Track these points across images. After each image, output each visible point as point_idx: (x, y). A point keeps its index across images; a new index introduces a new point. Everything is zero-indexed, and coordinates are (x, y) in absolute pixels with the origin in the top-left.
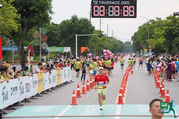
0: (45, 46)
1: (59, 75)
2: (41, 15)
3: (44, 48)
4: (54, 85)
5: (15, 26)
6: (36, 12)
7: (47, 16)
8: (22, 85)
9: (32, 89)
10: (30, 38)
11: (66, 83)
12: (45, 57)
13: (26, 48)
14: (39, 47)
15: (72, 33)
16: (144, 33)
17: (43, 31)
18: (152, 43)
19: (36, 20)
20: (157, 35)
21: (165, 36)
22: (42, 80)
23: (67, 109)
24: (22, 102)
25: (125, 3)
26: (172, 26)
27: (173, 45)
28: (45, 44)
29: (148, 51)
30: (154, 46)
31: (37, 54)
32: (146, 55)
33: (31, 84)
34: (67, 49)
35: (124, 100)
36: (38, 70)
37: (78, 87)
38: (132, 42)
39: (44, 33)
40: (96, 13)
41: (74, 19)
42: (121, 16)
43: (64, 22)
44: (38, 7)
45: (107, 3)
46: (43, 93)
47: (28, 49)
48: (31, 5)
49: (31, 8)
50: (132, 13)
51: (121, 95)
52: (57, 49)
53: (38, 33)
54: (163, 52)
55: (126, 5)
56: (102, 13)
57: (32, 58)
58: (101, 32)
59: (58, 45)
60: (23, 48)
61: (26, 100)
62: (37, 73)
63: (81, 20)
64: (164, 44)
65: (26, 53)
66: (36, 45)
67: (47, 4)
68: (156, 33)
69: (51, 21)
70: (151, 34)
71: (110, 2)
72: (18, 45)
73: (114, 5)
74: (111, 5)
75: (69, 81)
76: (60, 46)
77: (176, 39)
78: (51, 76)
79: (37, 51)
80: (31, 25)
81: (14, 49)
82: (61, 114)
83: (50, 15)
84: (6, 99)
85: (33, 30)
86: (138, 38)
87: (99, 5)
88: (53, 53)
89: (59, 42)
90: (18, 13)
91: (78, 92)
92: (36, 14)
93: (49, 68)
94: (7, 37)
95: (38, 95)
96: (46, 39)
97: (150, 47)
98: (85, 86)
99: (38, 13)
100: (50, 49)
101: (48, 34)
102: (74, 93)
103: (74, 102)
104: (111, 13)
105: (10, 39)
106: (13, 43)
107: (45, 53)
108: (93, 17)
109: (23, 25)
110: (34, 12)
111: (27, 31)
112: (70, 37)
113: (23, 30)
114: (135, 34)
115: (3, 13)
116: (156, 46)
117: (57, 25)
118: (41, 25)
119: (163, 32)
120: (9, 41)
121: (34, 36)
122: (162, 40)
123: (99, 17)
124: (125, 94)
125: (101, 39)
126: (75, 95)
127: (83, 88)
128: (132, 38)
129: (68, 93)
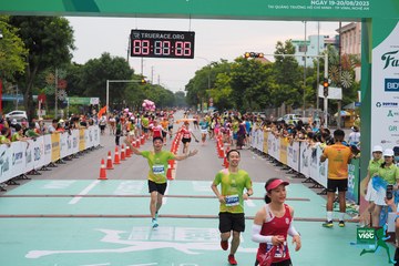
0: (62, 95)
1: (81, 137)
2: (58, 51)
3: (61, 98)
4: (75, 151)
5: (21, 66)
6: (51, 46)
7: (67, 52)
8: (28, 151)
9: (43, 157)
10: (42, 84)
11: (92, 149)
12: (62, 111)
13: (35, 97)
14: (54, 96)
15: (101, 79)
16: (203, 81)
17: (60, 73)
18: (214, 94)
19: (50, 59)
20: (222, 84)
21: (233, 86)
22: (58, 144)
23: (93, 185)
24: (29, 173)
25: (178, 37)
26: (242, 71)
27: (243, 98)
28: (63, 92)
29: (208, 106)
30: (216, 99)
31: (51, 107)
32: (205, 111)
33: (43, 149)
34: (95, 101)
35: (174, 174)
36: (53, 129)
37: (109, 154)
38: (186, 92)
39: (61, 77)
40: (137, 50)
41: (106, 57)
42: (172, 56)
43: (91, 62)
44: (54, 40)
45: (153, 36)
46: (59, 162)
47: (39, 99)
48: (45, 36)
49: (44, 41)
50: (187, 52)
51: (169, 166)
52: (81, 100)
53: (53, 77)
54: (229, 107)
55: (180, 40)
56: (145, 51)
57: (44, 112)
58: (143, 77)
59: (81, 95)
60: (31, 98)
61: (33, 173)
62: (51, 133)
63: (115, 60)
64: (230, 96)
65: (35, 104)
66: (50, 93)
67: (67, 35)
68: (220, 80)
69: (73, 60)
70: (213, 83)
71: (157, 36)
72: (24, 93)
73: (162, 40)
74: (158, 39)
75: (96, 145)
76: (85, 96)
77: (248, 89)
78: (71, 137)
79: (51, 103)
80: (43, 65)
81: (19, 98)
82: (84, 193)
83: (71, 51)
84: (6, 170)
85: (46, 72)
86: (195, 87)
87: (142, 39)
88: (74, 105)
89: (84, 90)
90: (26, 47)
91: (109, 161)
92: (51, 49)
93: (69, 127)
94: (9, 81)
95: (51, 165)
96: (65, 86)
97: (211, 100)
98: (119, 153)
99: (54, 47)
100: (70, 100)
101: (67, 78)
102: (103, 163)
103: (103, 176)
104: (158, 51)
105: (14, 84)
106: (17, 90)
107: (62, 105)
108: (132, 55)
109: (32, 65)
110: (48, 46)
111: (37, 73)
112: (100, 83)
113: (32, 71)
114: (191, 81)
115: (4, 47)
116: (220, 99)
117: (80, 66)
118: (58, 66)
119: (230, 79)
120: (11, 87)
121: (48, 81)
122: (228, 91)
123: (141, 55)
124: (175, 166)
125: (143, 87)
126: (104, 166)
127: (116, 156)
128: (187, 86)
129: (94, 162)
